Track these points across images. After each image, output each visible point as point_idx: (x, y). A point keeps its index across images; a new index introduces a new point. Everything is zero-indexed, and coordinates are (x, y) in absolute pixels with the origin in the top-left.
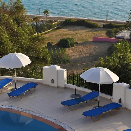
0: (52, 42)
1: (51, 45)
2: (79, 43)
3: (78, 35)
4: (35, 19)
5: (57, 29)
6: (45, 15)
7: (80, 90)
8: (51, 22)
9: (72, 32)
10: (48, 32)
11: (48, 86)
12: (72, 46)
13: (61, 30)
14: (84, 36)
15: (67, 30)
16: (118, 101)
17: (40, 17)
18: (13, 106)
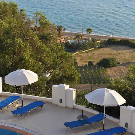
0: (93, 61)
1: (92, 64)
2: (121, 63)
3: (121, 55)
4: (77, 36)
5: (100, 47)
6: (88, 33)
7: (88, 112)
8: (94, 40)
9: (115, 52)
10: (90, 51)
11: (56, 105)
12: (114, 66)
13: (104, 49)
14: (127, 56)
15: (110, 49)
16: (124, 125)
17: (83, 35)
18: (15, 125)
